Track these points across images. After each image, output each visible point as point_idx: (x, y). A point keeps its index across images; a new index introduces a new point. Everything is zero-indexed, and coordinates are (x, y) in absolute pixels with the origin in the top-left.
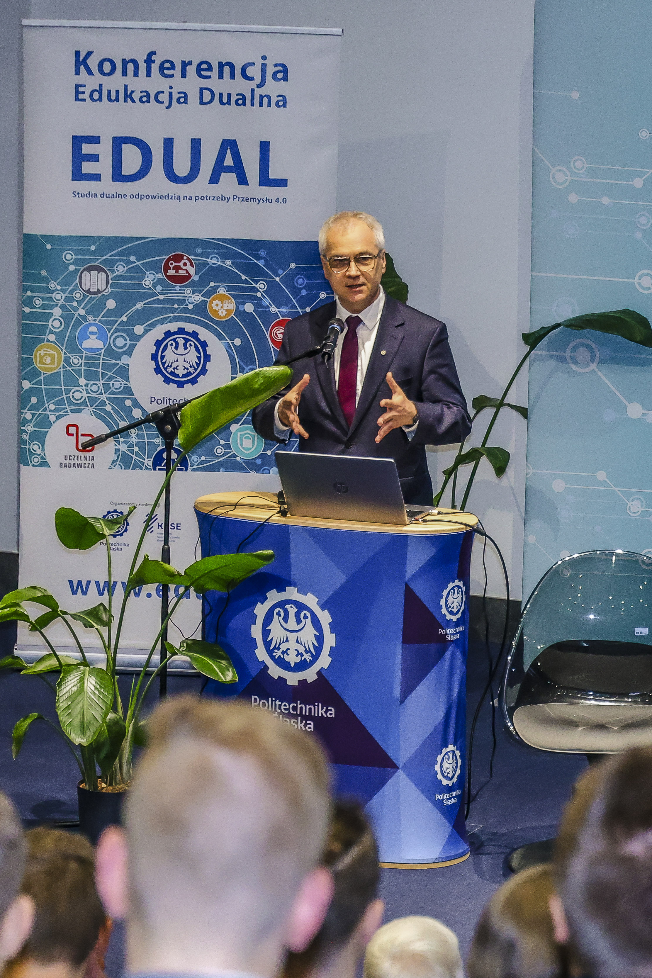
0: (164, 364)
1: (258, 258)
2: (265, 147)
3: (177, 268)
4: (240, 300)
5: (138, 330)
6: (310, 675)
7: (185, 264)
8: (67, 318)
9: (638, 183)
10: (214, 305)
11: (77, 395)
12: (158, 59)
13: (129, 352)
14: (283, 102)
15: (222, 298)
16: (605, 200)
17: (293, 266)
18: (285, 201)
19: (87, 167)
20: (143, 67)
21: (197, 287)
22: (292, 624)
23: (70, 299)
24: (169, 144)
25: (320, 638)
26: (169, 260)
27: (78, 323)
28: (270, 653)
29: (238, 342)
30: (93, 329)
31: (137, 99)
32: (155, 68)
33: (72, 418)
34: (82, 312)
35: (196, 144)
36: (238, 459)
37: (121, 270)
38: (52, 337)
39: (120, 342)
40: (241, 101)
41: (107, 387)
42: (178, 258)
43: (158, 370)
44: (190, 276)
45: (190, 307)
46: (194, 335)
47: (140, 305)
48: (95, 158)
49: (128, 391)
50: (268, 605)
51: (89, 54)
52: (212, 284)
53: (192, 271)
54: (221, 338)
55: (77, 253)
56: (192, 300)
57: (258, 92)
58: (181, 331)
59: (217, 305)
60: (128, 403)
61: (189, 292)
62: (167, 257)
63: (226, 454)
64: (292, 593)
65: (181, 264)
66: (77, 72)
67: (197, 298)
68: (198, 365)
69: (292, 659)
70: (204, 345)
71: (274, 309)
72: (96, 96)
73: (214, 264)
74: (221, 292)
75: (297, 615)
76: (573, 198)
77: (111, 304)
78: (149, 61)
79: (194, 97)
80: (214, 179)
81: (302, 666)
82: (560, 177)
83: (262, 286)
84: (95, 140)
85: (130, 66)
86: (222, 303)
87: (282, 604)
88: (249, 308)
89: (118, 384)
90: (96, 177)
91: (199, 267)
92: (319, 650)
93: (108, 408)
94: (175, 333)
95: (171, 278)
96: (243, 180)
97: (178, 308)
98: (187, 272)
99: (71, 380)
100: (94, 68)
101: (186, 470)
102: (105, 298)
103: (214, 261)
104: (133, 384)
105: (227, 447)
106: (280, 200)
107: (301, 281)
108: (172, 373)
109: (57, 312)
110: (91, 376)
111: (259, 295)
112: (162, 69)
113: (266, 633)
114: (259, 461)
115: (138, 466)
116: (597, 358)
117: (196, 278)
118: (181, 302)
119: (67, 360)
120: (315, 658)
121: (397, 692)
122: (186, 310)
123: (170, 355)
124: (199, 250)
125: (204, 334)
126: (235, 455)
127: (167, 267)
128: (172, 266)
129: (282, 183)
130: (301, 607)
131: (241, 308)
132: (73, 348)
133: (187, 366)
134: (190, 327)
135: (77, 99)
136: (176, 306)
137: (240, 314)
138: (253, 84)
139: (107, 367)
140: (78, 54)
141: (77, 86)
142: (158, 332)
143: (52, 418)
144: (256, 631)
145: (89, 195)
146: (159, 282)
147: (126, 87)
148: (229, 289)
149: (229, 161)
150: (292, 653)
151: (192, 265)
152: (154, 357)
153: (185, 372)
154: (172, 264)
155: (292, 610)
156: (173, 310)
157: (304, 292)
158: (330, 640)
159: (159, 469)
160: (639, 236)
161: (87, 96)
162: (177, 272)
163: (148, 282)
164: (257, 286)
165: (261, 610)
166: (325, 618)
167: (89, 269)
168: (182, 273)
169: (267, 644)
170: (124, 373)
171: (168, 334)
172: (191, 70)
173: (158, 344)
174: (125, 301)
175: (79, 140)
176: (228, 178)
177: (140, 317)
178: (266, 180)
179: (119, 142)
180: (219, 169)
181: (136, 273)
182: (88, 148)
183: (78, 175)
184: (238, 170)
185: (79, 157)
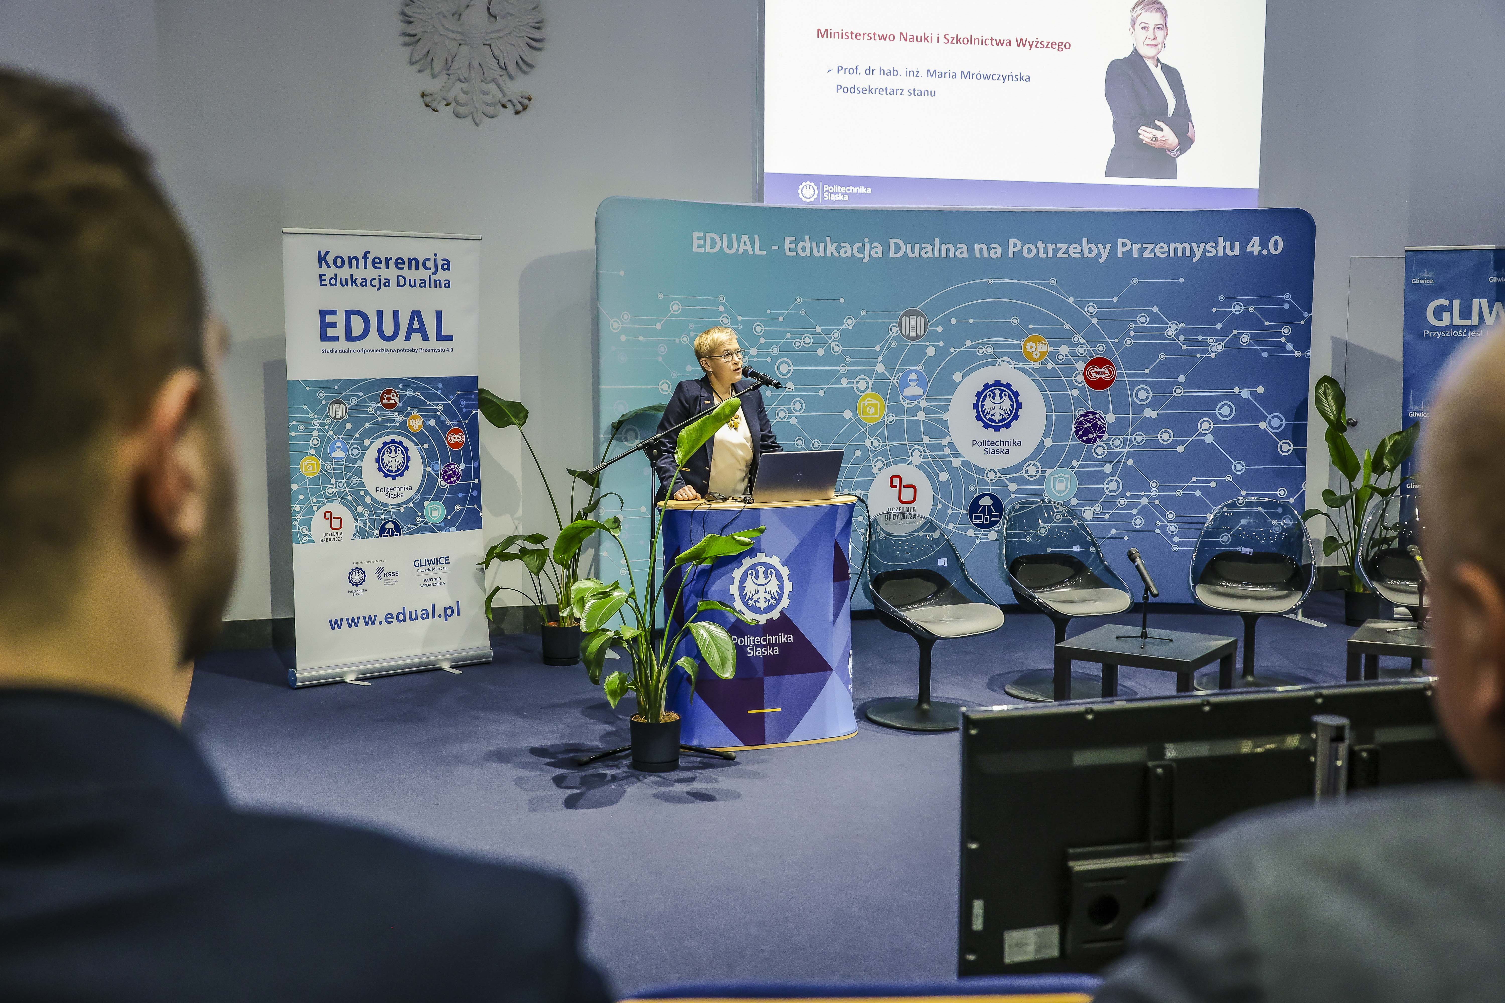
0: (383, 464)
1: (437, 389)
2: (439, 314)
3: (388, 399)
4: (426, 418)
5: (367, 442)
6: (775, 615)
7: (393, 396)
8: (321, 437)
9: (659, 326)
10: (411, 422)
11: (330, 491)
12: (371, 256)
13: (361, 458)
14: (448, 284)
15: (415, 418)
16: (641, 338)
17: (458, 393)
18: (452, 350)
19: (330, 332)
20: (362, 262)
21: (401, 411)
22: (761, 580)
23: (323, 424)
24: (380, 314)
25: (781, 587)
26: (384, 393)
27: (329, 441)
28: (745, 604)
29: (426, 446)
30: (338, 444)
31: (359, 284)
32: (369, 262)
33: (327, 507)
34: (331, 433)
35: (396, 315)
36: (429, 524)
37: (354, 402)
38: (313, 452)
39: (355, 452)
40: (423, 284)
41: (348, 483)
42: (389, 392)
43: (380, 469)
44: (396, 404)
45: (398, 424)
46: (401, 443)
47: (367, 425)
48: (334, 325)
49: (362, 485)
50: (743, 569)
51: (327, 253)
52: (409, 408)
53: (397, 400)
54: (416, 444)
55: (326, 391)
56: (398, 420)
57: (434, 278)
58: (393, 441)
59: (413, 422)
60: (362, 493)
61: (396, 414)
62: (382, 392)
63: (422, 521)
64: (762, 558)
65: (391, 396)
66: (320, 266)
67: (401, 418)
68: (404, 463)
69: (762, 605)
70: (406, 449)
71: (449, 422)
72: (333, 282)
73: (410, 395)
74: (415, 414)
75: (765, 573)
76: (623, 338)
77: (349, 426)
78: (365, 258)
79: (394, 282)
80: (408, 338)
81: (770, 608)
82: (616, 325)
83: (440, 407)
84: (334, 313)
85: (354, 261)
86: (415, 421)
87: (754, 567)
88: (432, 423)
89: (355, 481)
90: (335, 339)
91: (402, 397)
92: (781, 595)
93: (350, 498)
94: (389, 443)
95: (385, 406)
96: (425, 338)
97: (390, 426)
98: (395, 401)
99: (326, 480)
100: (331, 263)
101: (400, 535)
102: (345, 422)
103: (410, 393)
104: (364, 480)
105: (423, 517)
106: (450, 350)
107: (463, 403)
108: (389, 470)
109: (315, 433)
110: (338, 477)
111: (438, 413)
112: (373, 263)
113: (742, 589)
114: (443, 524)
115: (370, 536)
116: (639, 438)
117: (400, 405)
118: (392, 421)
119: (323, 467)
120: (778, 601)
121: (831, 617)
122: (395, 427)
123: (387, 458)
124: (401, 386)
125: (407, 443)
126: (427, 522)
127: (382, 399)
128: (385, 398)
129: (450, 338)
130: (767, 566)
131: (427, 423)
132: (327, 458)
133: (398, 464)
134: (398, 438)
135: (321, 284)
136: (389, 425)
137: (426, 426)
138: (430, 272)
139: (348, 470)
140: (320, 252)
141: (321, 275)
142: (379, 444)
143: (315, 508)
144: (734, 590)
145: (332, 351)
146: (378, 409)
147: (352, 275)
148: (419, 411)
149: (416, 325)
150: (762, 600)
151: (397, 396)
152: (377, 460)
153: (396, 469)
154: (385, 396)
155: (761, 570)
156: (388, 427)
157: (464, 410)
158: (788, 587)
159: (384, 536)
160: (660, 359)
161: (327, 282)
162: (389, 401)
163: (371, 410)
164: (437, 408)
165: (737, 574)
166: (785, 571)
167: (334, 403)
168: (391, 402)
169: (743, 597)
170: (358, 473)
171: (385, 444)
172: (392, 264)
173: (379, 451)
174: (357, 424)
175: (323, 314)
176: (416, 337)
177: (367, 434)
178: (440, 337)
179: (348, 314)
180: (410, 330)
181: (364, 404)
182: (330, 319)
183: (324, 338)
184: (422, 331)
185: (324, 325)
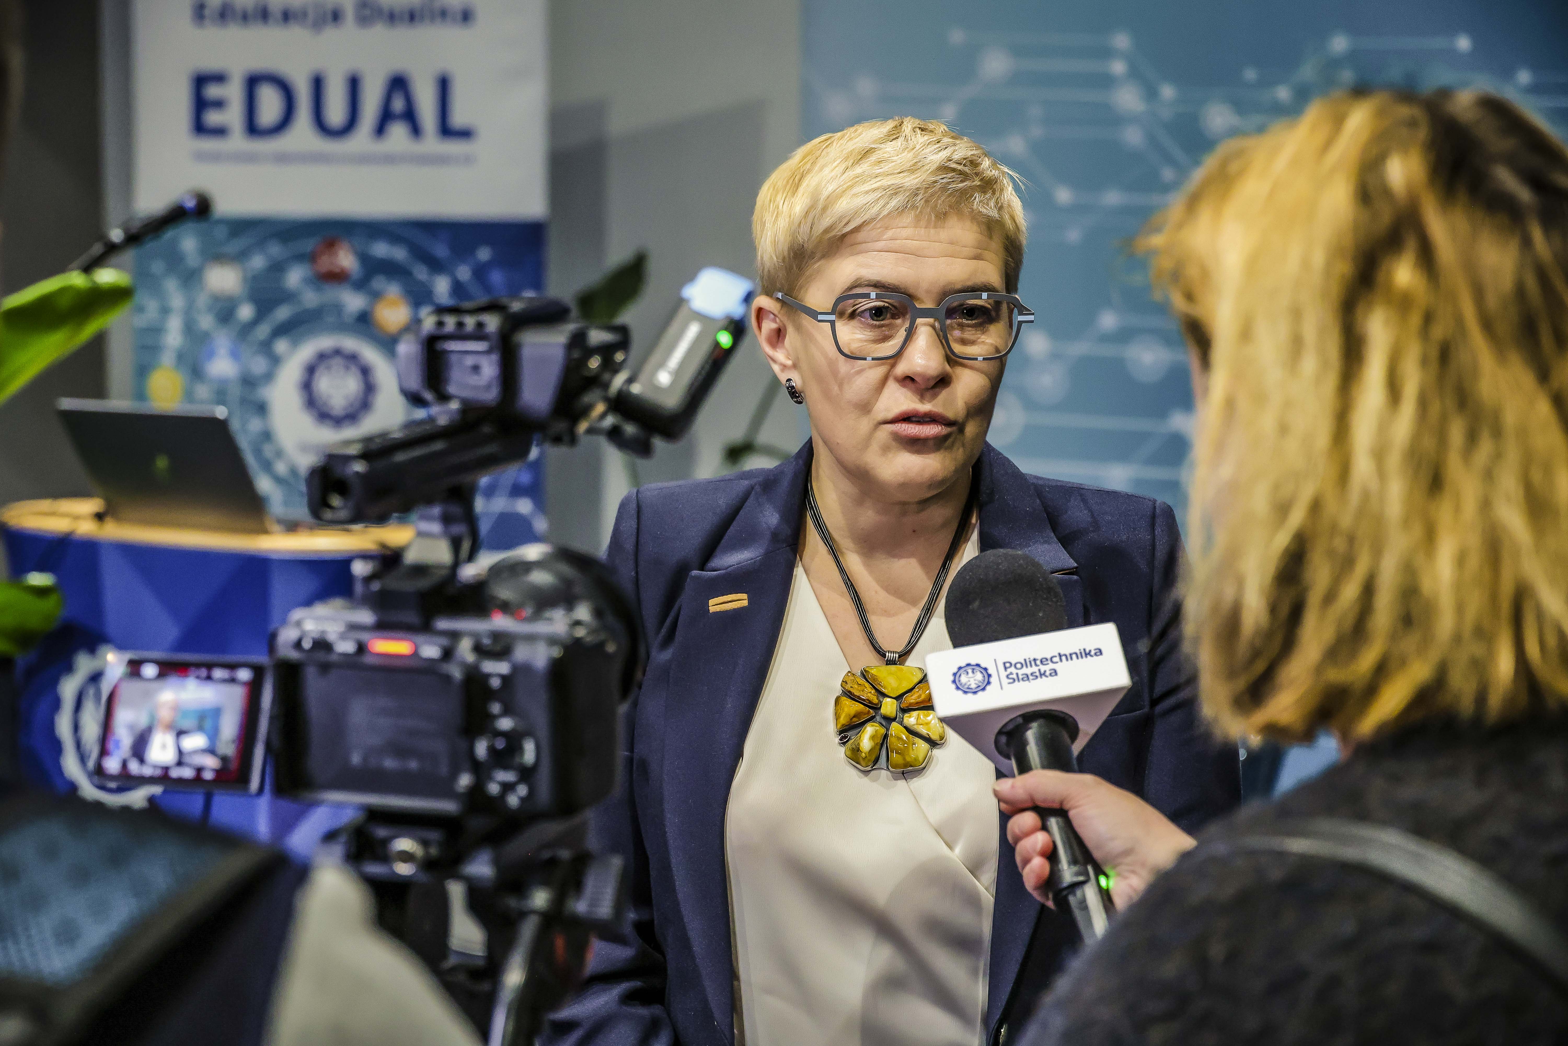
0: (316, 397)
2: (444, 84)
3: (331, 263)
4: (415, 305)
5: (281, 346)
7: (341, 257)
8: (190, 329)
10: (382, 315)
15: (392, 303)
19: (211, 118)
21: (360, 287)
24: (318, 84)
26: (321, 250)
31: (276, 20)
35: (354, 84)
38: (170, 361)
42: (332, 248)
43: (309, 406)
44: (349, 272)
45: (351, 317)
46: (355, 357)
47: (282, 312)
48: (219, 104)
53: (351, 265)
55: (201, 240)
56: (352, 307)
58: (338, 352)
59: (386, 314)
61: (348, 296)
65: (336, 257)
67: (357, 302)
68: (359, 399)
70: (368, 368)
72: (221, 17)
73: (381, 255)
74: (391, 296)
77: (246, 315)
79: (351, 16)
80: (380, 131)
84: (219, 78)
86: (393, 310)
90: (220, 132)
91: (362, 259)
94: (331, 353)
95: (324, 277)
96: (416, 130)
98: (345, 267)
102: (236, 302)
103: (381, 249)
106: (468, 159)
107: (498, 278)
108: (327, 411)
109: (176, 325)
117: (357, 276)
118: (338, 310)
119: (190, 393)
122: (343, 322)
123: (324, 386)
127: (318, 262)
128: (324, 260)
129: (466, 132)
131: (417, 317)
133: (346, 401)
134: (349, 346)
142: (307, 351)
148: (402, 290)
149: (398, 105)
151: (351, 257)
152: (304, 385)
153: (342, 406)
154: (324, 257)
157: (501, 293)
161: (209, 17)
163: (293, 283)
168: (337, 268)
170: (262, 408)
171: (322, 355)
173: (308, 366)
174: (264, 308)
175: (201, 81)
176: (398, 131)
177: (284, 330)
178: (446, 130)
179: (253, 82)
180: (385, 118)
181: (277, 268)
182: (213, 91)
183: (200, 128)
184: (410, 117)
185: (201, 104)
